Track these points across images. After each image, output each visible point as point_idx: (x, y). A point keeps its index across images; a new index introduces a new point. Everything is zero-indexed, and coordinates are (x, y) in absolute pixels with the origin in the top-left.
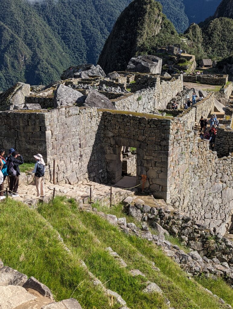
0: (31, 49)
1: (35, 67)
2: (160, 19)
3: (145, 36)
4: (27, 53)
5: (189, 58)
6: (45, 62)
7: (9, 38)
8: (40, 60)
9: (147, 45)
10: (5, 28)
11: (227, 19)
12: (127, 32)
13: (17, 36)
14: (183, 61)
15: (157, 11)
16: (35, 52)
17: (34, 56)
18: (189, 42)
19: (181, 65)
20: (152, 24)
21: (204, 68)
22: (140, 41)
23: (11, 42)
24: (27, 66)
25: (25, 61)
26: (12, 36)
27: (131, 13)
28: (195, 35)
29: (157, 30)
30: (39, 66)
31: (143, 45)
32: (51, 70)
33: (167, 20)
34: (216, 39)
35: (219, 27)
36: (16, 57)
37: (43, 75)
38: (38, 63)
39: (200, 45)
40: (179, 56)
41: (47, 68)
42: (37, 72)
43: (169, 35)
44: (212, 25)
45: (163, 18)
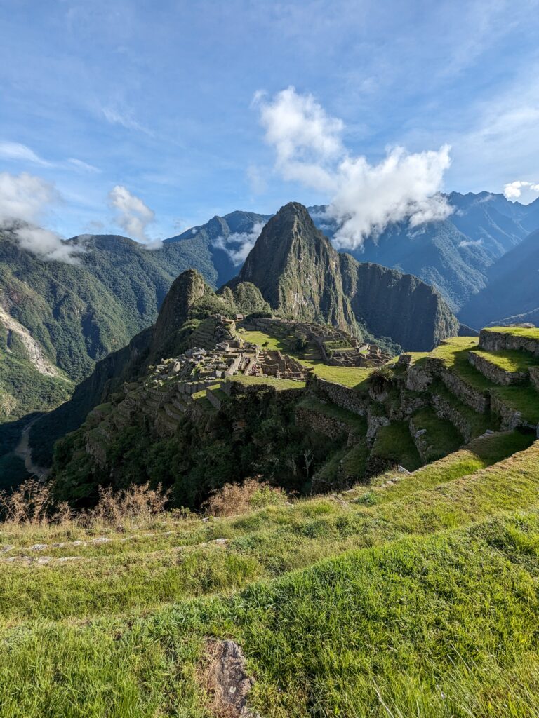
0: (85, 301)
1: (91, 317)
2: (203, 286)
3: (193, 299)
4: (82, 305)
5: (231, 323)
6: (100, 312)
7: (63, 293)
8: (95, 310)
9: (196, 305)
10: (58, 285)
11: (248, 283)
12: (180, 296)
13: (71, 292)
14: (227, 325)
15: (200, 281)
16: (90, 304)
17: (89, 307)
18: (225, 300)
19: (227, 327)
20: (198, 289)
21: (238, 320)
22: (190, 302)
23: (65, 297)
24: (83, 317)
25: (81, 312)
26: (66, 292)
27: (181, 282)
28: (228, 295)
29: (202, 293)
30: (94, 316)
31: (193, 305)
32: (106, 319)
33: (208, 287)
34: (243, 297)
35: (244, 288)
36: (72, 309)
37: (99, 323)
38: (94, 313)
39: (232, 302)
40: (225, 322)
41: (102, 317)
42: (93, 321)
43: (210, 297)
44: (238, 288)
45: (205, 285)
